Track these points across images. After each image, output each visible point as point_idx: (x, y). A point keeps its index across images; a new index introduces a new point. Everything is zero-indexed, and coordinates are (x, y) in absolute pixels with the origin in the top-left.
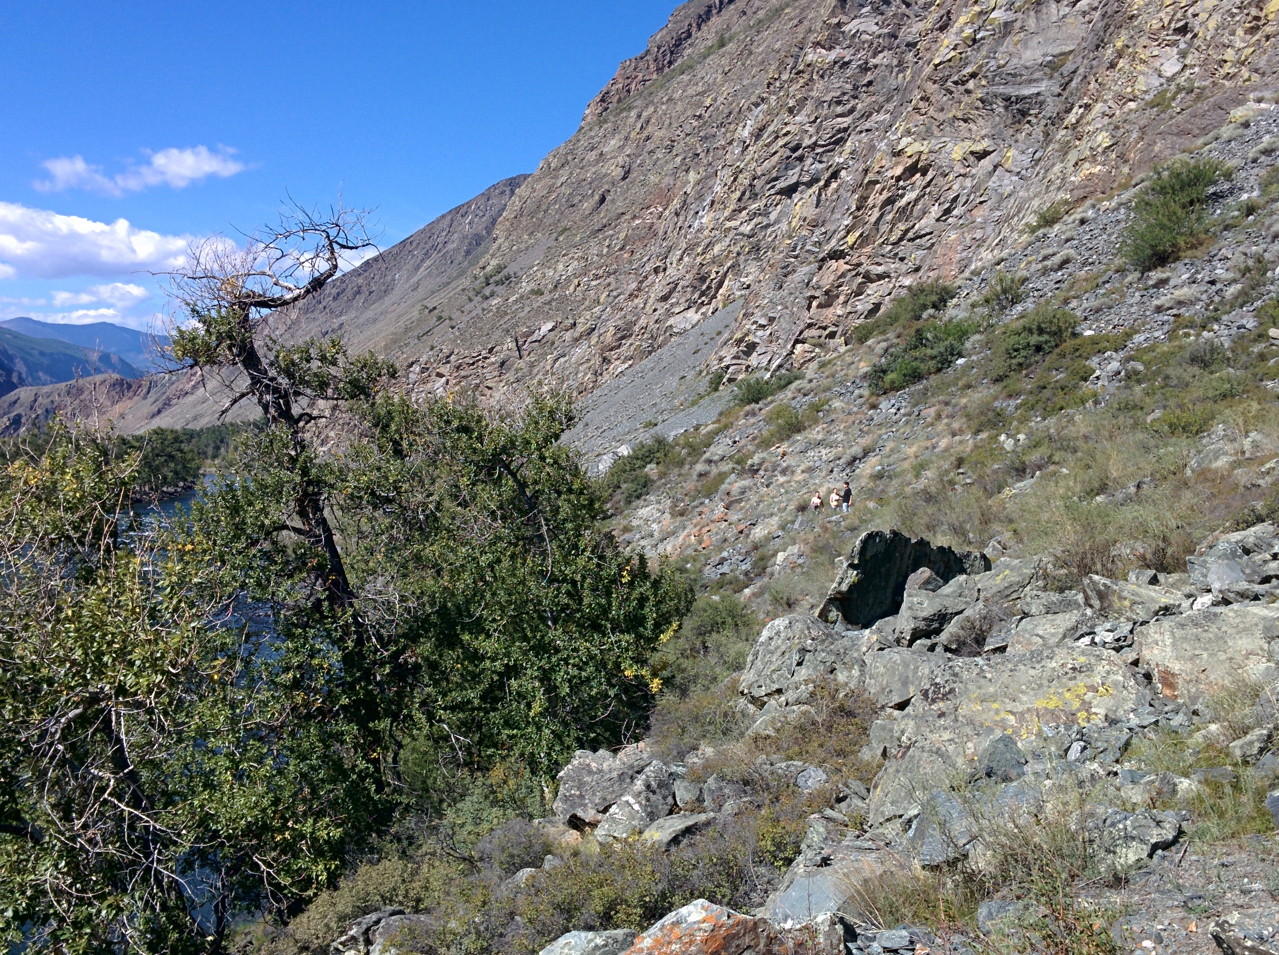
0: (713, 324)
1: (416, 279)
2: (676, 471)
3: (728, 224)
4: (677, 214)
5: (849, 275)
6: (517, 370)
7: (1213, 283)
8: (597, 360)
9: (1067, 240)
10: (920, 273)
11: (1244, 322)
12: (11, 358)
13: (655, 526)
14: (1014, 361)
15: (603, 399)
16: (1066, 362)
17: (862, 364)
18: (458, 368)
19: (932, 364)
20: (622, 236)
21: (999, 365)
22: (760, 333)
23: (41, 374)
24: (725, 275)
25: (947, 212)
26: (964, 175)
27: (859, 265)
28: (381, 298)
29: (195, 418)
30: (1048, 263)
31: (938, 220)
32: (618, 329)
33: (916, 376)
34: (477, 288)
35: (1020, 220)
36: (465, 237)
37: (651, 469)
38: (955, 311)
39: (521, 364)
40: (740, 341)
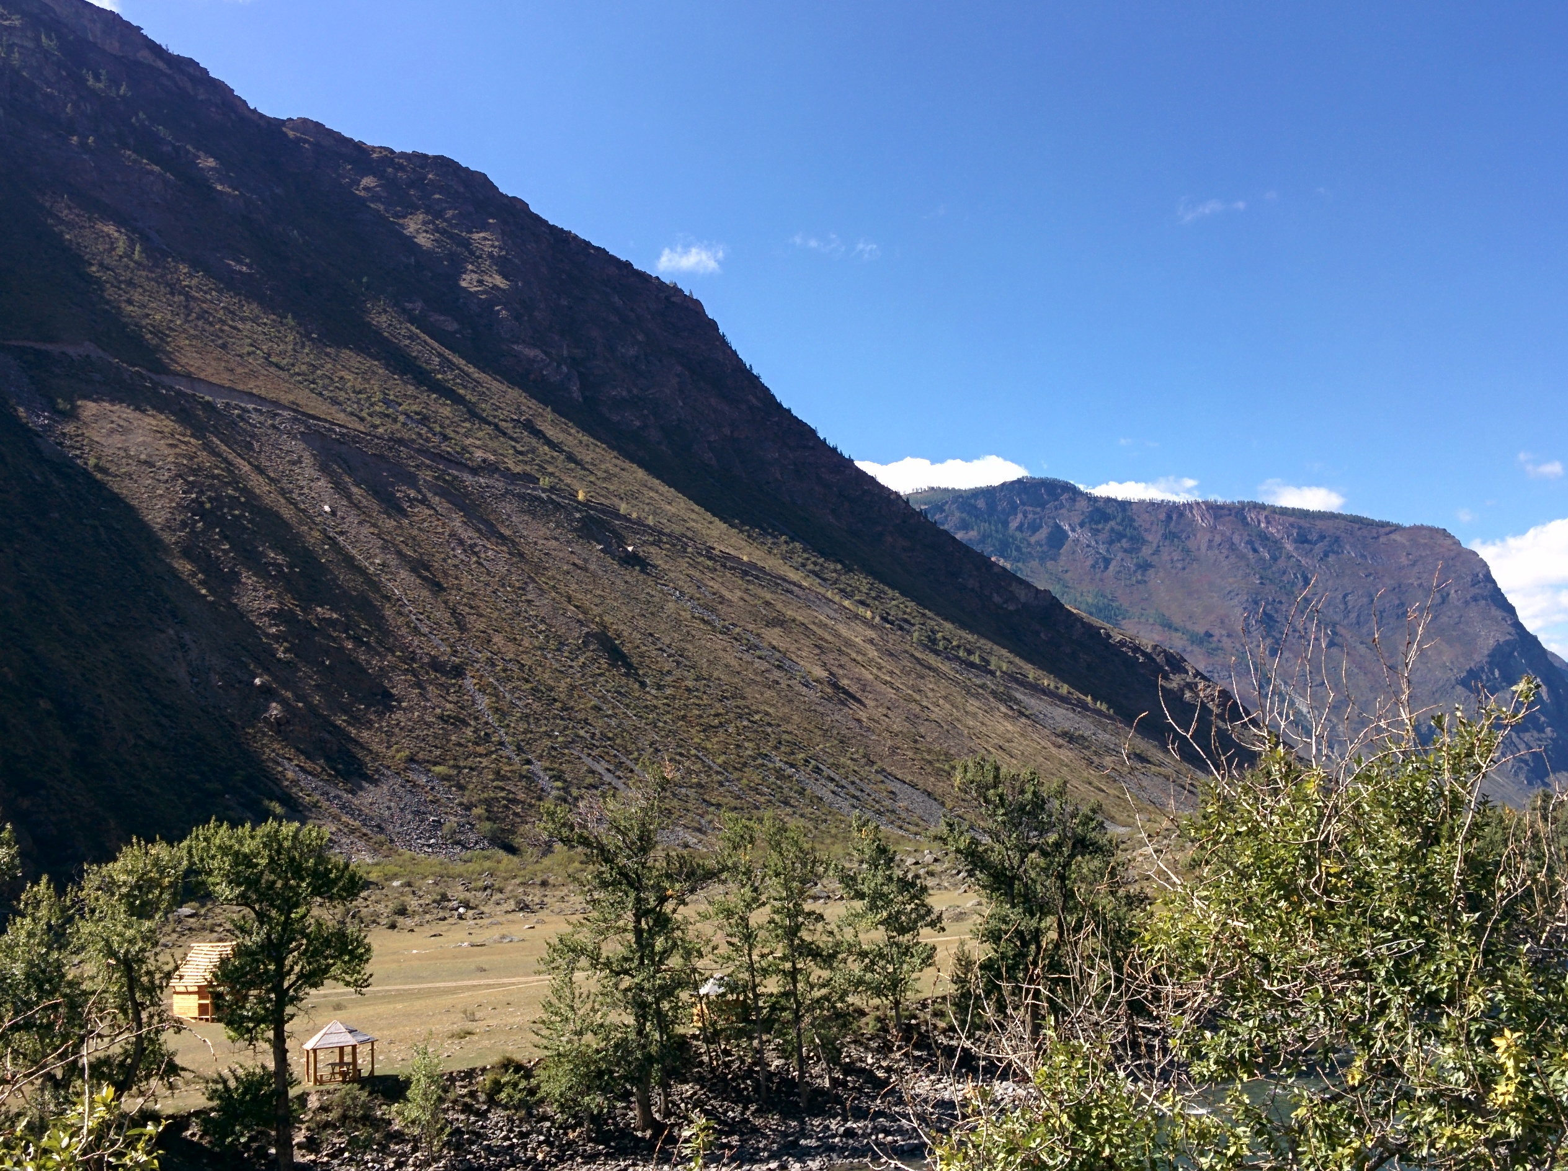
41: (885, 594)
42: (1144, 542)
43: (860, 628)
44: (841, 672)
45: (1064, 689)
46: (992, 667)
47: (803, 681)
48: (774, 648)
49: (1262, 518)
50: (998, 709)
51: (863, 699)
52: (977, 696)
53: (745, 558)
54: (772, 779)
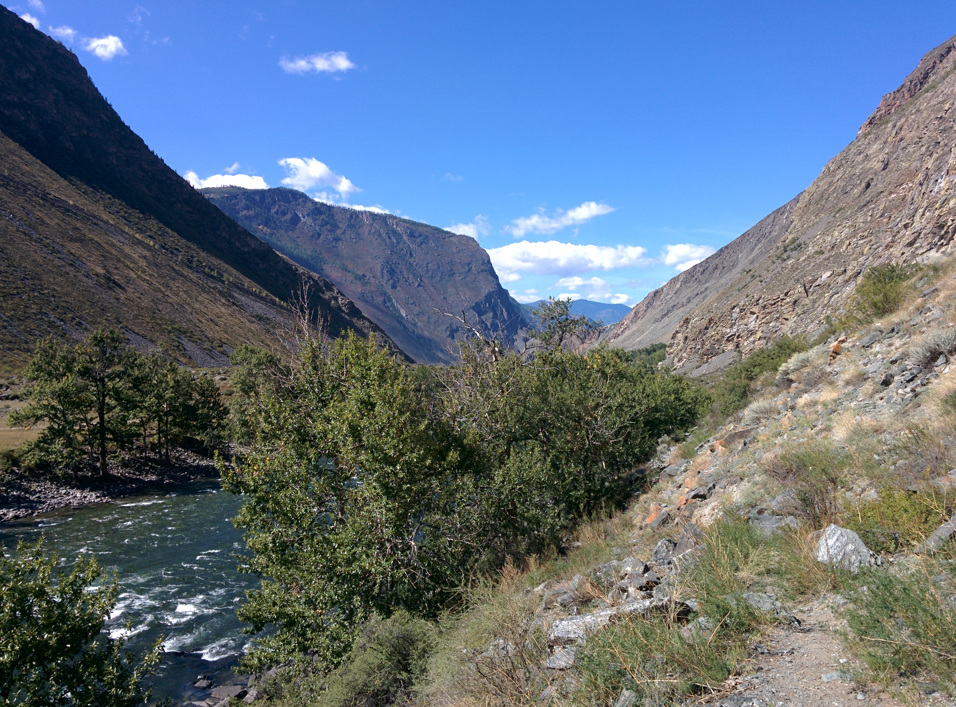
4: (921, 185)
6: (804, 306)
18: (764, 307)
20: (881, 207)
34: (778, 255)
39: (807, 301)
41: (167, 233)
42: (338, 227)
43: (140, 250)
44: (115, 272)
45: (264, 293)
46: (224, 279)
47: (85, 274)
48: (71, 253)
49: (394, 223)
50: (220, 301)
51: (126, 288)
52: (208, 293)
53: (71, 202)
54: (45, 327)
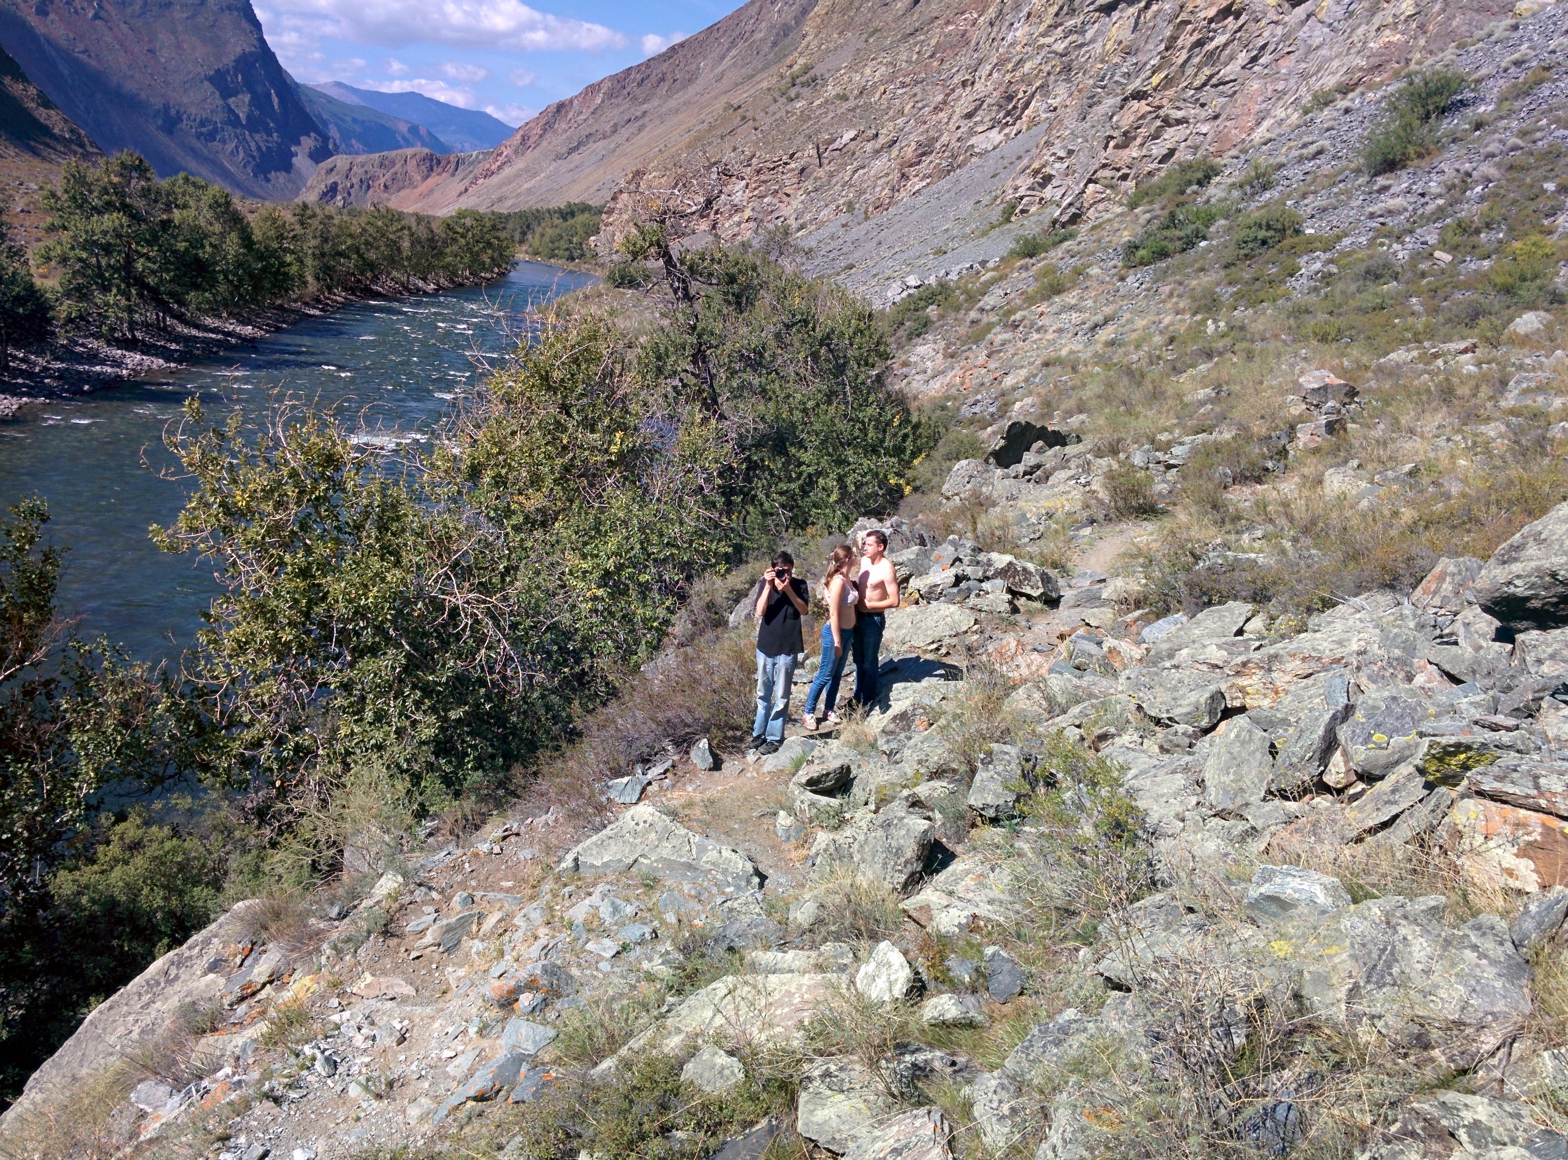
0: (1015, 146)
1: (720, 69)
2: (953, 315)
3: (1042, 41)
4: (992, 24)
5: (1149, 117)
6: (816, 179)
7: (1423, 195)
8: (896, 175)
9: (1328, 130)
10: (1218, 122)
11: (1428, 238)
12: (325, 124)
13: (929, 364)
14: (1242, 252)
15: (898, 218)
16: (1283, 257)
17: (1126, 233)
18: (758, 172)
19: (1179, 244)
20: (933, 42)
21: (1229, 254)
22: (1057, 165)
23: (354, 142)
24: (1033, 95)
25: (1254, 59)
26: (1276, 23)
27: (1160, 107)
28: (685, 87)
29: (500, 200)
30: (1305, 151)
31: (1243, 67)
32: (919, 145)
33: (1163, 254)
34: (783, 88)
35: (1318, 80)
36: (773, 27)
37: (932, 311)
38: (1215, 191)
39: (820, 173)
40: (1036, 172)
